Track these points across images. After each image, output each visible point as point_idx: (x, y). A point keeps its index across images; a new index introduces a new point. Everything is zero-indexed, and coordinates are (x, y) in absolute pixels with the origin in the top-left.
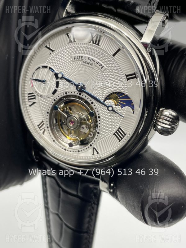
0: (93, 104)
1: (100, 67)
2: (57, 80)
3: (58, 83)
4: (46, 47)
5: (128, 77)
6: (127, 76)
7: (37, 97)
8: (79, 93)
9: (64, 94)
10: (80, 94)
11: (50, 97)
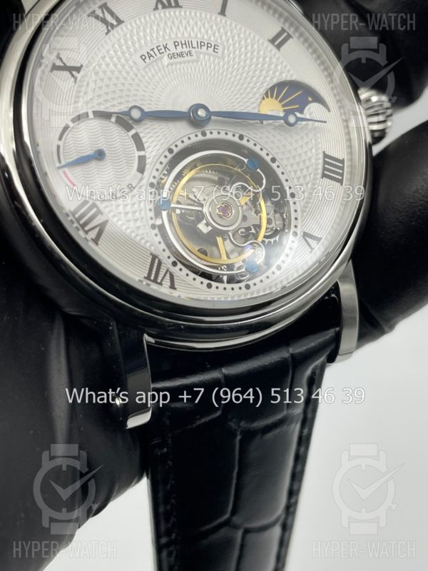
0: (245, 139)
1: (211, 50)
2: (133, 132)
3: (137, 140)
4: (55, 68)
5: (276, 43)
6: (272, 41)
7: (102, 206)
8: (199, 134)
9: (166, 157)
10: (204, 134)
11: (136, 186)
